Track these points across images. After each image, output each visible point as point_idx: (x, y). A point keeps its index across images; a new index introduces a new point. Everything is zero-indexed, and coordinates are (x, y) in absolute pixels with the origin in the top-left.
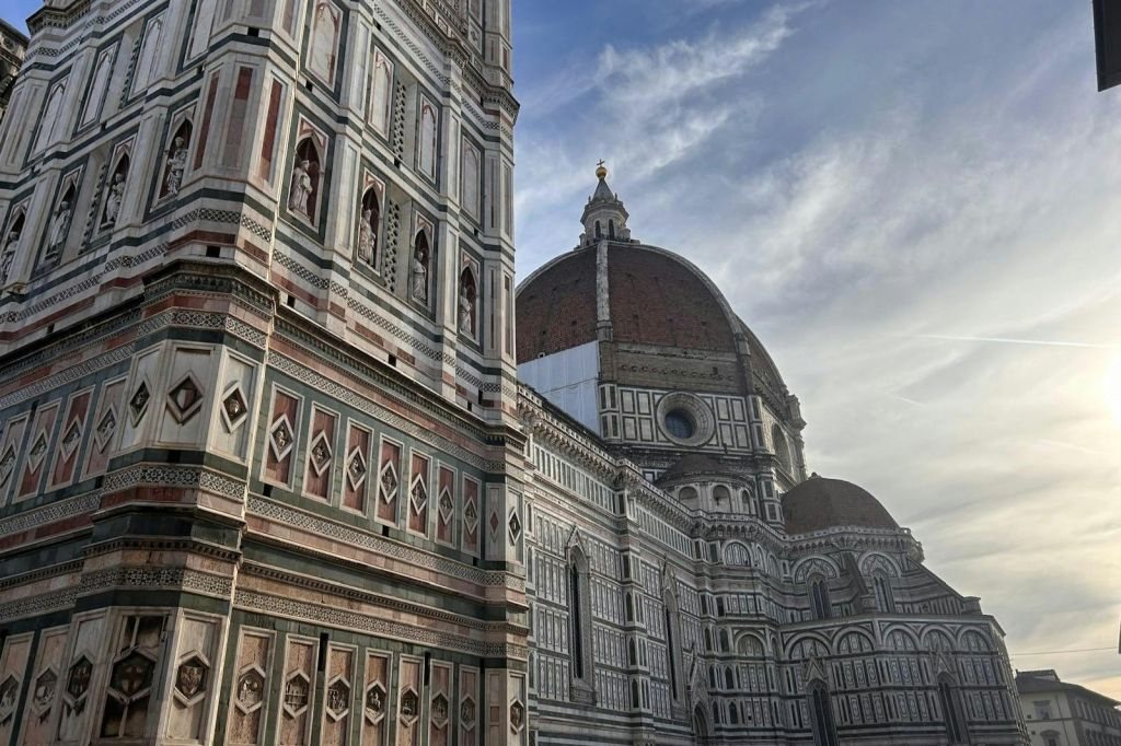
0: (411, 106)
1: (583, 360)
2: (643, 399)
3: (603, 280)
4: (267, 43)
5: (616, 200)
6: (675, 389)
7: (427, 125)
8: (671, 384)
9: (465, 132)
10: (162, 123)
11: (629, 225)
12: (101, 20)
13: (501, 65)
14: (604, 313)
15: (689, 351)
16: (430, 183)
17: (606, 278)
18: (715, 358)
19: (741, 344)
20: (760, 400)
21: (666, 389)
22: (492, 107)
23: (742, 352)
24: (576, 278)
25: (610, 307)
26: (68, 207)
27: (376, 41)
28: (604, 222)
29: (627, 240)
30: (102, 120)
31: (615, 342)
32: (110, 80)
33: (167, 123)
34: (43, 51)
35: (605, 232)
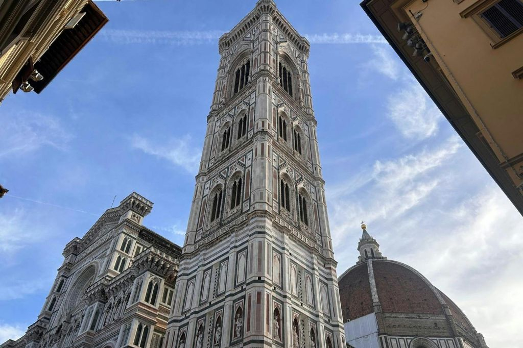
0: (303, 278)
1: (369, 321)
2: (402, 342)
3: (372, 281)
4: (264, 282)
5: (373, 239)
6: (417, 336)
7: (309, 284)
8: (415, 333)
9: (321, 281)
10: (232, 307)
11: (380, 250)
12: (204, 260)
13: (329, 249)
14: (375, 298)
15: (421, 315)
16: (312, 307)
17: (374, 280)
18: (434, 318)
19: (446, 309)
20: (462, 339)
21: (412, 336)
22: (327, 266)
23: (448, 314)
24: (360, 280)
25: (378, 295)
26: (201, 333)
27: (292, 261)
28: (368, 250)
29: (380, 258)
30: (209, 301)
31: (383, 313)
32: (210, 284)
33: (233, 307)
34: (185, 269)
35: (369, 255)
